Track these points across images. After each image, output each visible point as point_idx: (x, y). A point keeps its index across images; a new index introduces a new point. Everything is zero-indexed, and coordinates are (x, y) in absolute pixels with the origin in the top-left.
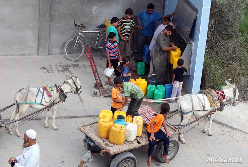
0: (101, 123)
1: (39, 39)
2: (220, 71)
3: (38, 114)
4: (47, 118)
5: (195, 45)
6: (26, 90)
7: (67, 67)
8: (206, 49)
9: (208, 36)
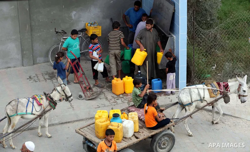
0: (98, 123)
1: (22, 51)
2: (204, 60)
3: (30, 124)
4: (40, 127)
5: (176, 37)
6: (16, 101)
7: (53, 74)
8: (187, 40)
9: (188, 27)
